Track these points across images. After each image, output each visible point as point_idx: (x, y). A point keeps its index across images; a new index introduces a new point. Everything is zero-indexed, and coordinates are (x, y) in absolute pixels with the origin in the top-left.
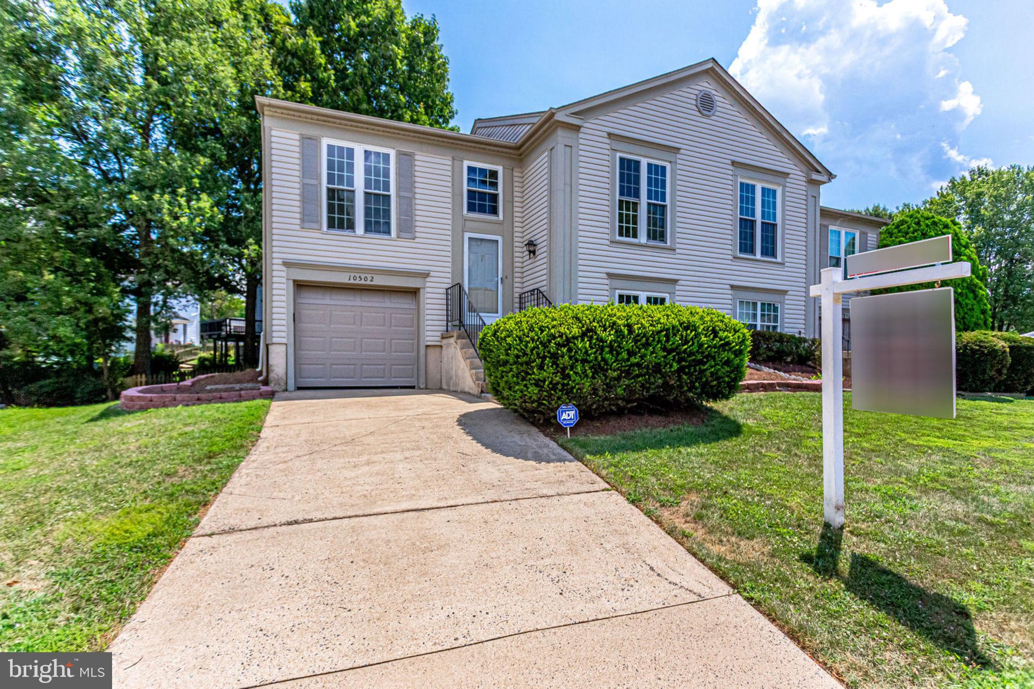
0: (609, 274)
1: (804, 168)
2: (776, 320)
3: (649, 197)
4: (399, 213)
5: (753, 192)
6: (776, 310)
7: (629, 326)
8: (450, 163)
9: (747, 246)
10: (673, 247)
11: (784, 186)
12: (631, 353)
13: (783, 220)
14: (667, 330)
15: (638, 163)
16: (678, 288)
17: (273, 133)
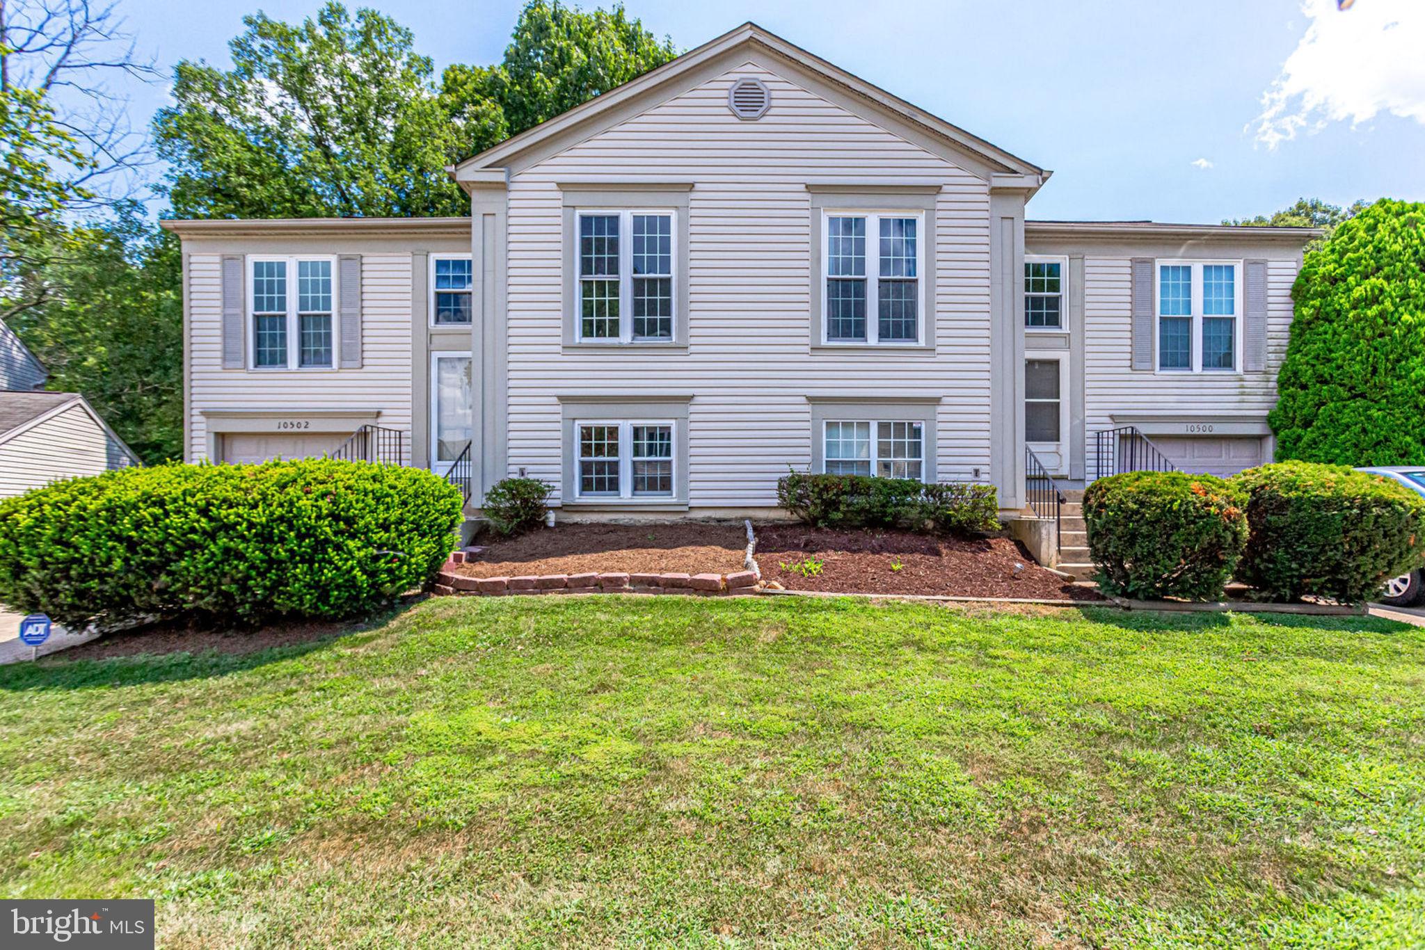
0: (559, 398)
1: (982, 170)
2: (916, 452)
3: (638, 269)
4: (341, 337)
5: (861, 231)
6: (916, 432)
8: (409, 260)
9: (848, 327)
10: (682, 344)
11: (932, 210)
13: (931, 270)
15: (614, 220)
16: (692, 409)
17: (193, 259)
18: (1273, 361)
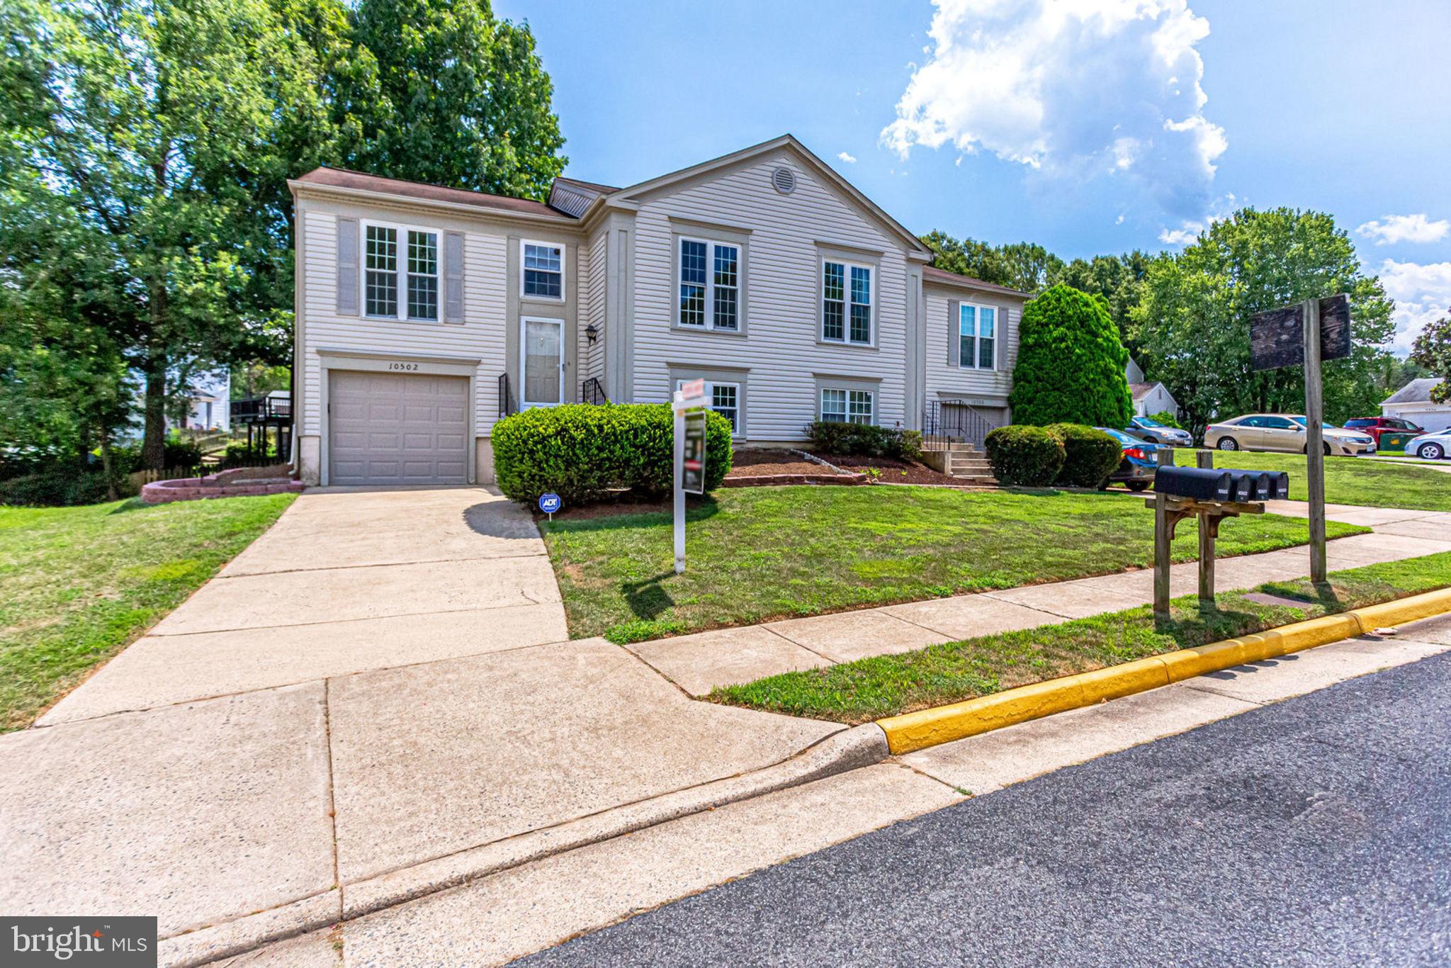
0: (668, 363)
1: (903, 246)
2: (868, 410)
3: (717, 281)
4: (447, 296)
5: (842, 273)
6: (868, 398)
7: (600, 428)
8: (505, 242)
9: (833, 331)
10: (745, 333)
11: (878, 266)
12: (600, 449)
13: (877, 302)
14: (636, 430)
15: (703, 246)
16: (750, 376)
17: (307, 215)
18: (1010, 365)
